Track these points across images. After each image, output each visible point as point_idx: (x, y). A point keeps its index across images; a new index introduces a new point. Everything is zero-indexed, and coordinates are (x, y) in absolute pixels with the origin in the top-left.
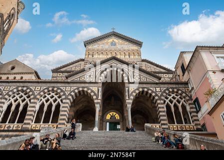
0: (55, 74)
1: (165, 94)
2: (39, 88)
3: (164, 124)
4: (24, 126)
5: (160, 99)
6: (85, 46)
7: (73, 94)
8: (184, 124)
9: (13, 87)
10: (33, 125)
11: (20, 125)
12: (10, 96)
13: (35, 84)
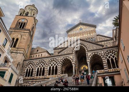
0: (55, 51)
1: (106, 54)
2: (48, 60)
4: (45, 77)
5: (104, 57)
6: (67, 33)
7: (62, 61)
8: (116, 68)
9: (38, 61)
10: (48, 76)
11: (43, 76)
12: (37, 65)
13: (46, 58)
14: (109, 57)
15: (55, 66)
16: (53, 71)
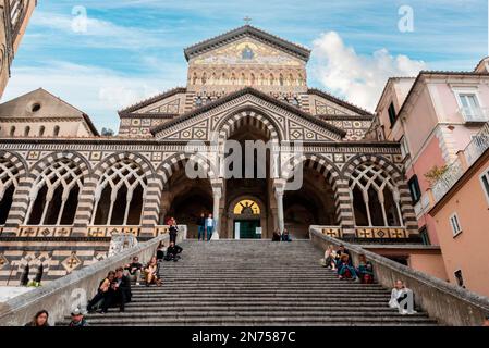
0: (127, 122)
1: (351, 167)
2: (99, 153)
3: (347, 227)
4: (75, 230)
5: (342, 177)
6: (188, 59)
7: (167, 166)
8: (387, 226)
9: (45, 152)
10: (92, 229)
11: (67, 228)
12: (41, 171)
13: (89, 147)
14: (364, 182)
15: (131, 188)
16: (122, 208)
